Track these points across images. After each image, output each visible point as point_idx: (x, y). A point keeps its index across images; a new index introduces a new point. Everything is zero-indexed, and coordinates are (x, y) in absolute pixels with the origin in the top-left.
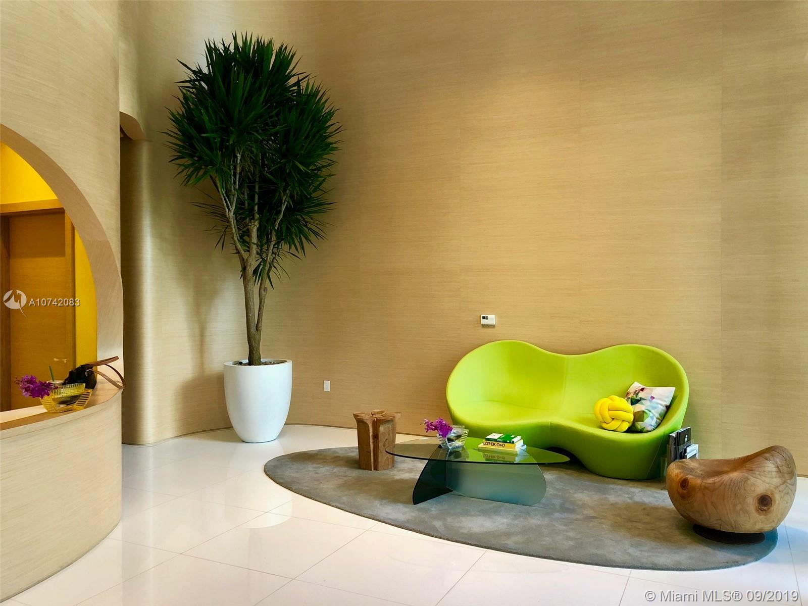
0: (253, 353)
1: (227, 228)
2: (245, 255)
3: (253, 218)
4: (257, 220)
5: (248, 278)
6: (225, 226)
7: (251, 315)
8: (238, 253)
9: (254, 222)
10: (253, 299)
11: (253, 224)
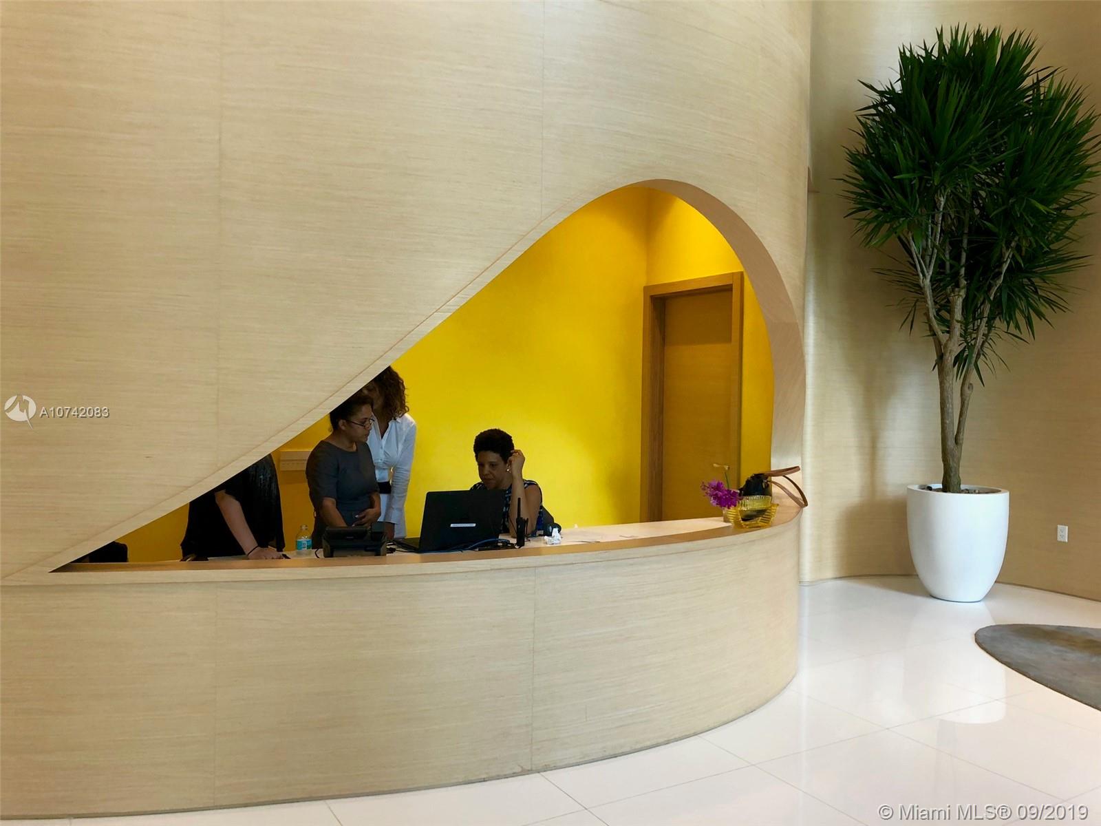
0: (950, 476)
1: (917, 301)
2: (944, 337)
3: (957, 285)
4: (963, 288)
5: (946, 369)
6: (915, 299)
7: (948, 422)
8: (934, 334)
9: (959, 292)
10: (952, 399)
11: (957, 293)
